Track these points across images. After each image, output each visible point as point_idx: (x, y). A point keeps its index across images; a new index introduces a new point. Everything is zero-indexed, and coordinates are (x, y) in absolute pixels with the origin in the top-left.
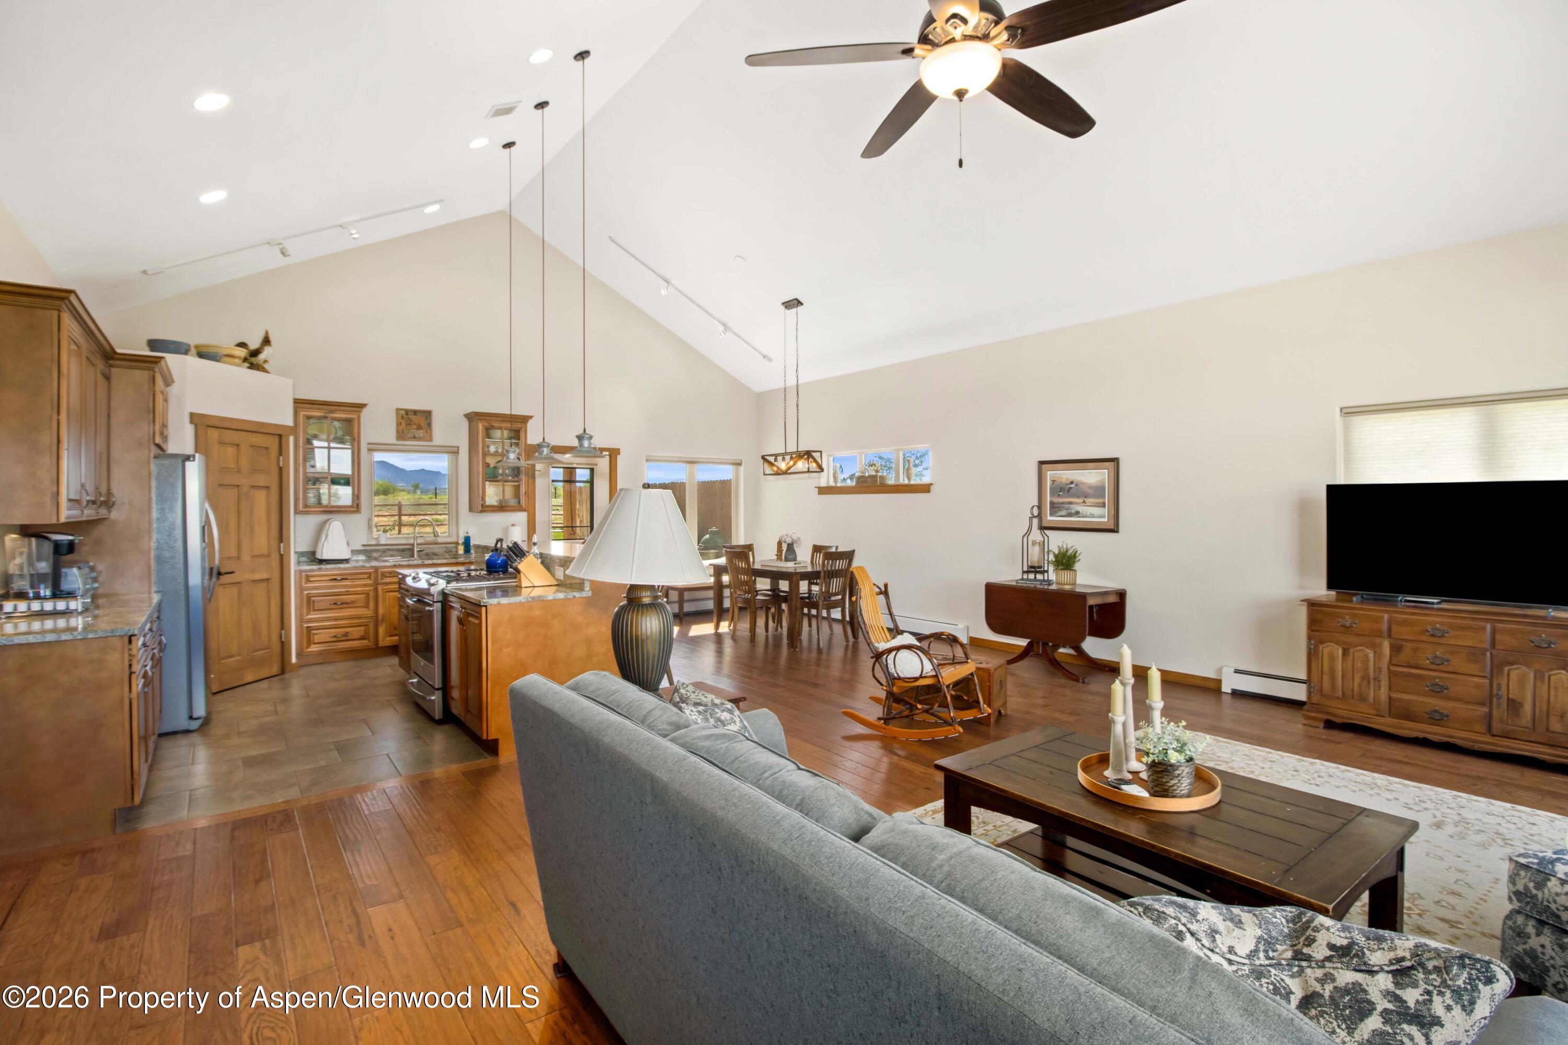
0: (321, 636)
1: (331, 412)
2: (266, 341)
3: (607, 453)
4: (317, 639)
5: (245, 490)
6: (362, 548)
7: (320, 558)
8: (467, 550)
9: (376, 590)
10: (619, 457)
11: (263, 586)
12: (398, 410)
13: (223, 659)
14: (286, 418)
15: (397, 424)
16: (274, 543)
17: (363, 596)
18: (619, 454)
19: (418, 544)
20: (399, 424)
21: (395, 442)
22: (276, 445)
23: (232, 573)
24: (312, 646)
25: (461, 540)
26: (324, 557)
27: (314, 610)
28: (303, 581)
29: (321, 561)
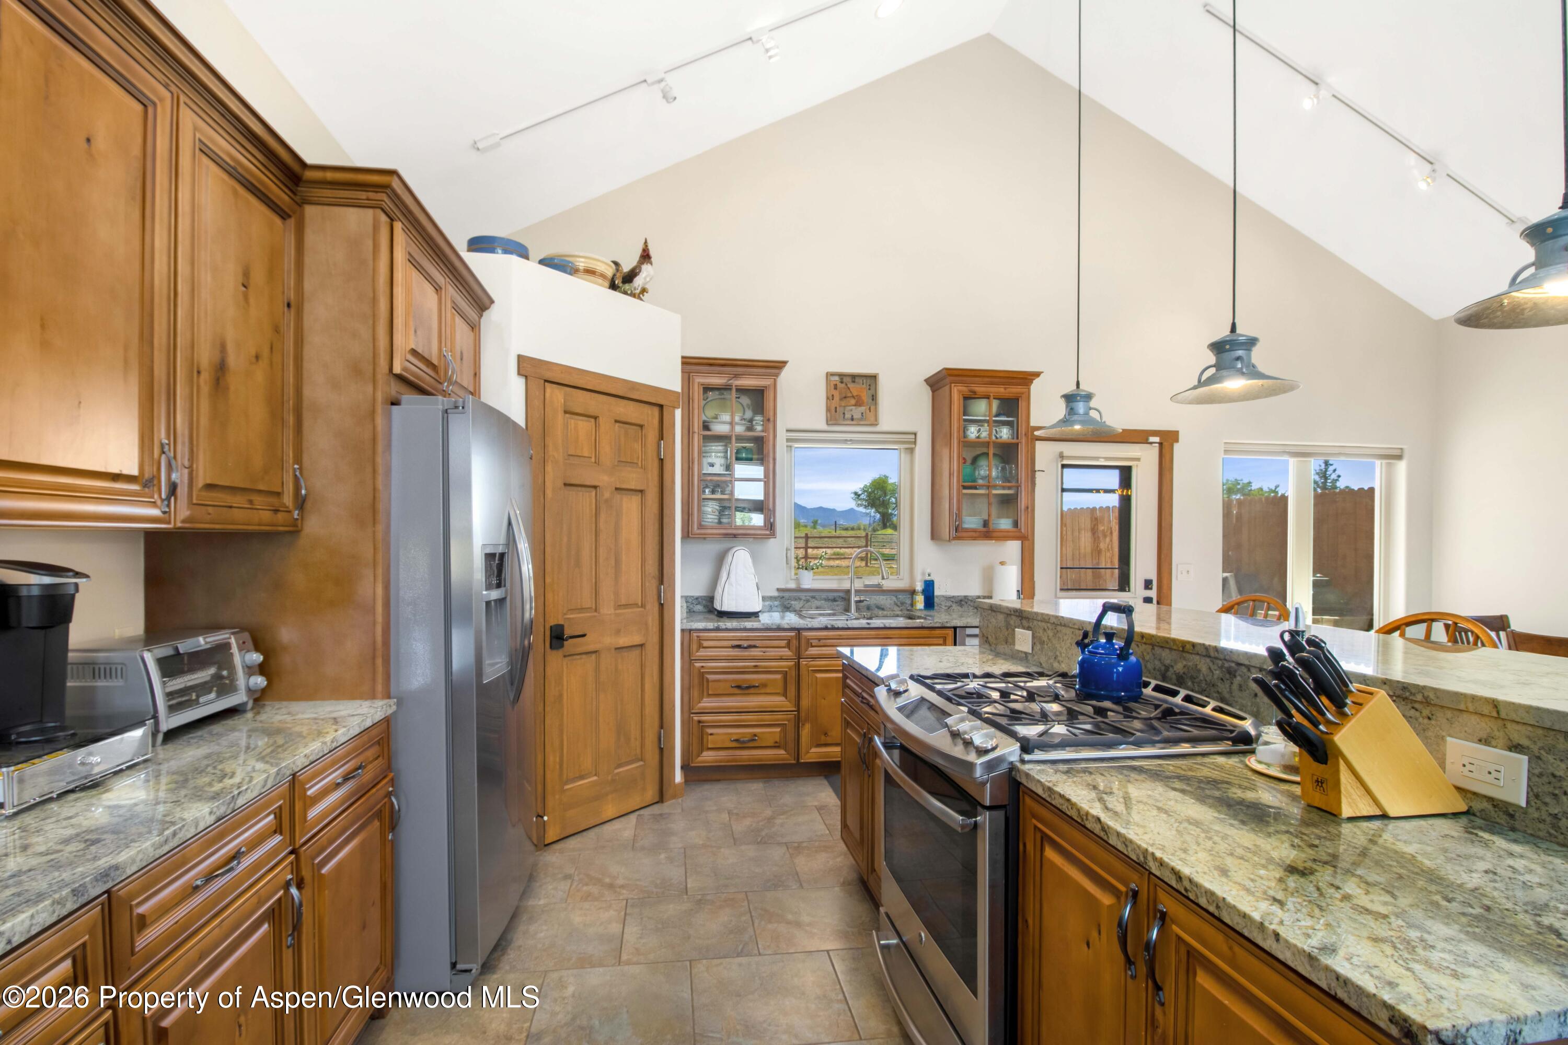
0: (718, 735)
1: (736, 376)
2: (646, 257)
3: (1157, 439)
4: (711, 742)
5: (607, 495)
6: (776, 594)
7: (719, 608)
8: (930, 602)
9: (798, 665)
10: (1176, 447)
11: (635, 654)
12: (829, 375)
13: (566, 783)
14: (671, 380)
15: (828, 398)
16: (652, 585)
17: (779, 676)
18: (1177, 441)
19: (857, 591)
20: (830, 398)
21: (823, 426)
22: (656, 421)
23: (584, 636)
24: (705, 753)
25: (919, 587)
26: (725, 608)
27: (709, 695)
28: (694, 646)
29: (723, 614)
